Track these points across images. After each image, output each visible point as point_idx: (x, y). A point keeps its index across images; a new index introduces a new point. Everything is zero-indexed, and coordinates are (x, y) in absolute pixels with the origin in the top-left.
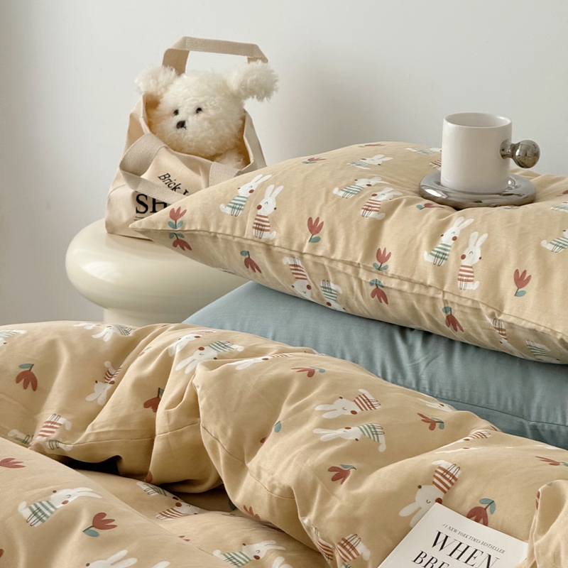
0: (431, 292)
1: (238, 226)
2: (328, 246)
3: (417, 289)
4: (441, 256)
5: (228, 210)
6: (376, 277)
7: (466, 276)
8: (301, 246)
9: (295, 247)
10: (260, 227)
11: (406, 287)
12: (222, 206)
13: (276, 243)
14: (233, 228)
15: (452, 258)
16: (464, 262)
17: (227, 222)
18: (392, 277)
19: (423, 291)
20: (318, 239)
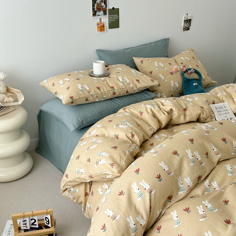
0: (124, 89)
1: (85, 94)
2: (103, 90)
3: (121, 90)
4: (123, 83)
5: (81, 92)
6: (113, 91)
7: (129, 84)
8: (98, 92)
9: (97, 93)
10: (89, 93)
11: (119, 90)
12: (80, 92)
13: (93, 94)
14: (84, 95)
15: (125, 82)
16: (127, 82)
17: (83, 94)
18: (117, 90)
19: (123, 90)
20: (100, 90)
